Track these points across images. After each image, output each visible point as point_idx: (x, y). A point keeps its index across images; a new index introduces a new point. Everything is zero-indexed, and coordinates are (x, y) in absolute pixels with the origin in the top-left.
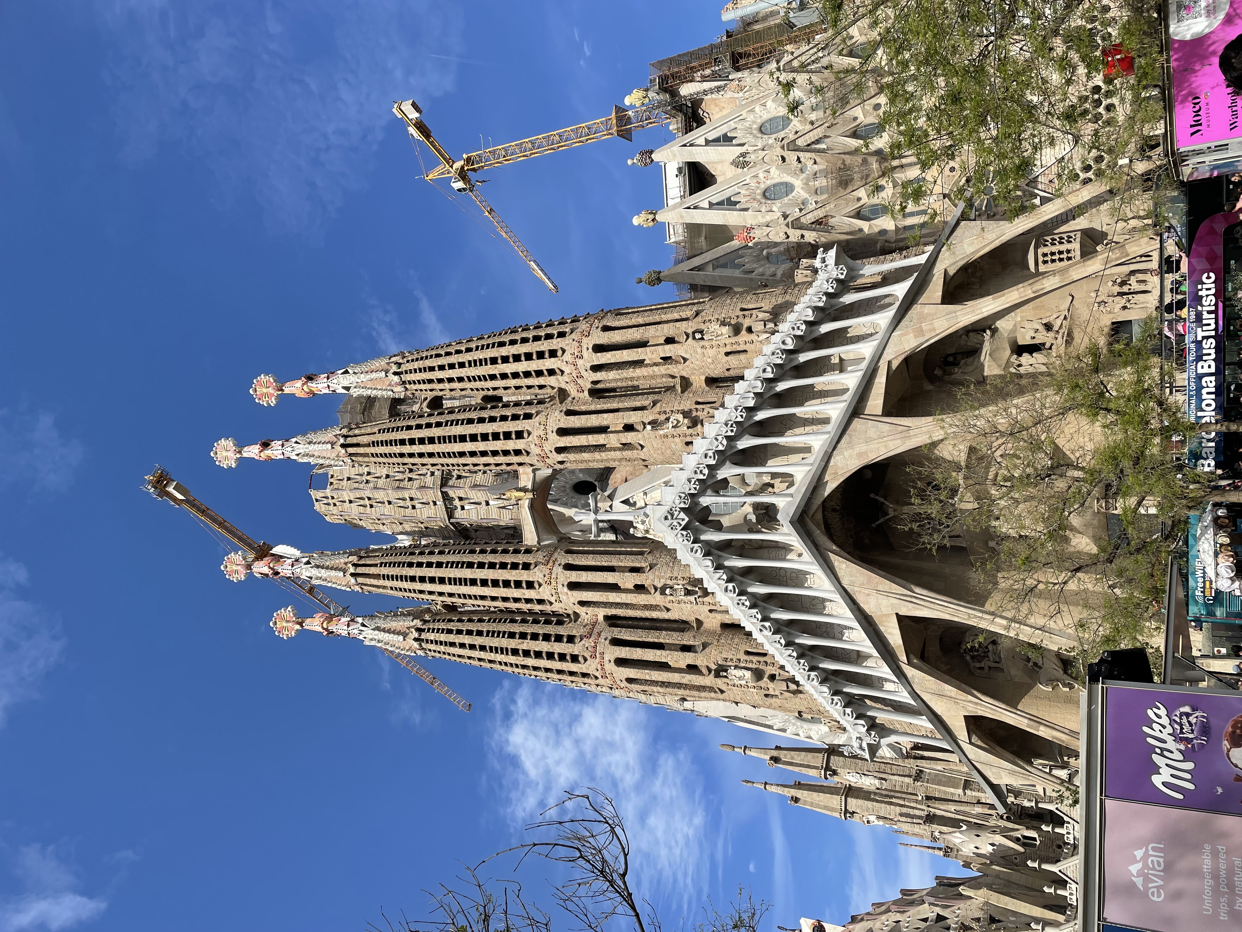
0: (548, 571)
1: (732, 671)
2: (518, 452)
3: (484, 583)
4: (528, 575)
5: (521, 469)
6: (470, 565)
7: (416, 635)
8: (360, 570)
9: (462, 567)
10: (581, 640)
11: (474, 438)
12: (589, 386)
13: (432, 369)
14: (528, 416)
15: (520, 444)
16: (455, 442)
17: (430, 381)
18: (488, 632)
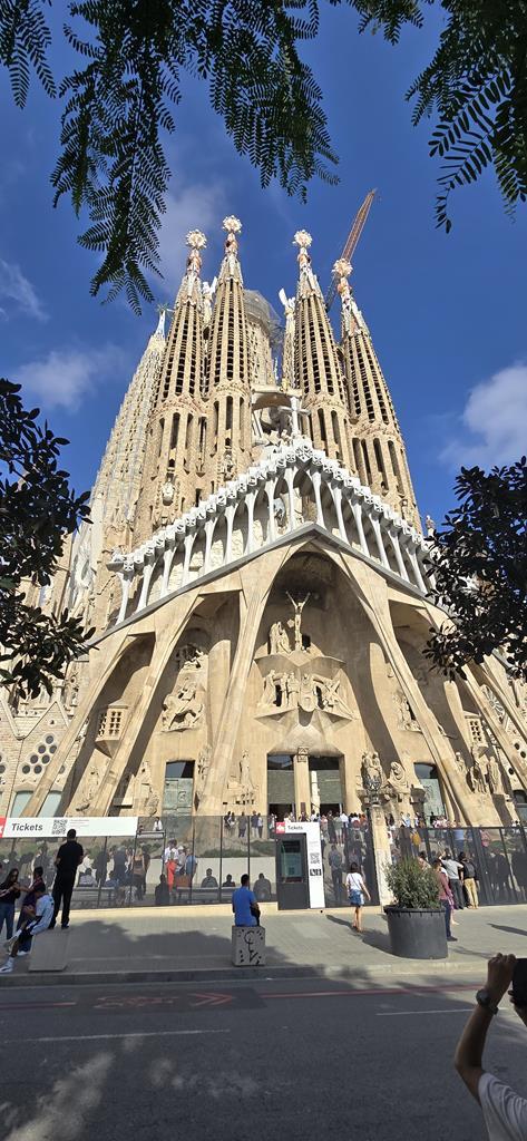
1: (171, 486)
2: (318, 388)
3: (231, 348)
8: (235, 284)
10: (191, 396)
12: (361, 438)
14: (341, 397)
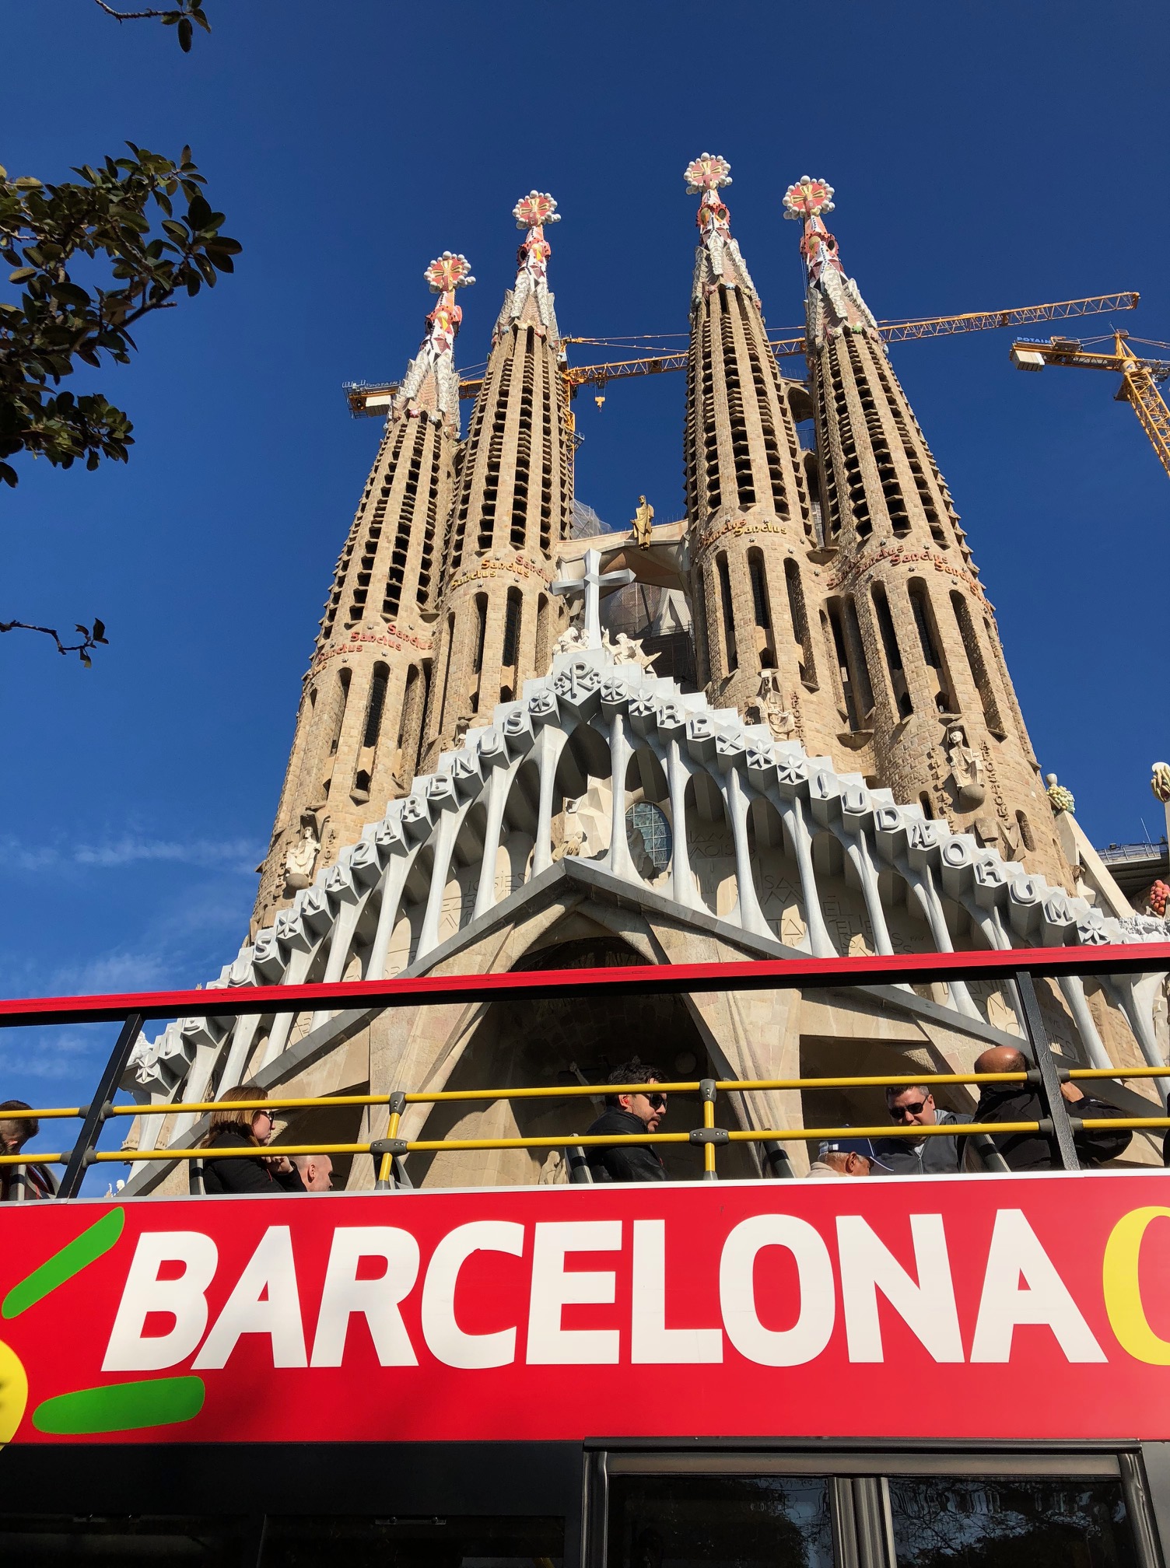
0: (508, 565)
1: (312, 844)
2: (715, 501)
4: (501, 538)
6: (523, 462)
7: (415, 412)
9: (519, 452)
10: (387, 620)
11: (739, 436)
12: (842, 594)
13: (858, 370)
14: (781, 508)
15: (729, 500)
16: (731, 414)
17: (836, 374)
18: (413, 500)
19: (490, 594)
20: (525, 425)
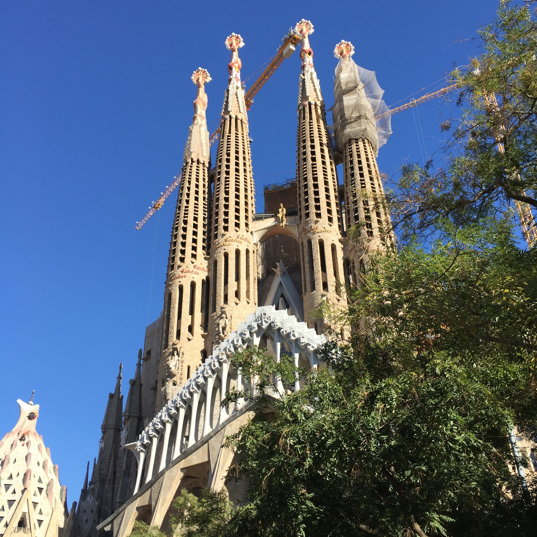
0: (234, 239)
3: (227, 200)
4: (231, 226)
5: (298, 217)
6: (237, 190)
7: (195, 159)
9: (236, 185)
11: (316, 186)
12: (351, 258)
13: (359, 156)
15: (313, 217)
16: (313, 175)
17: (351, 156)
18: (197, 204)
19: (229, 253)
20: (237, 170)
